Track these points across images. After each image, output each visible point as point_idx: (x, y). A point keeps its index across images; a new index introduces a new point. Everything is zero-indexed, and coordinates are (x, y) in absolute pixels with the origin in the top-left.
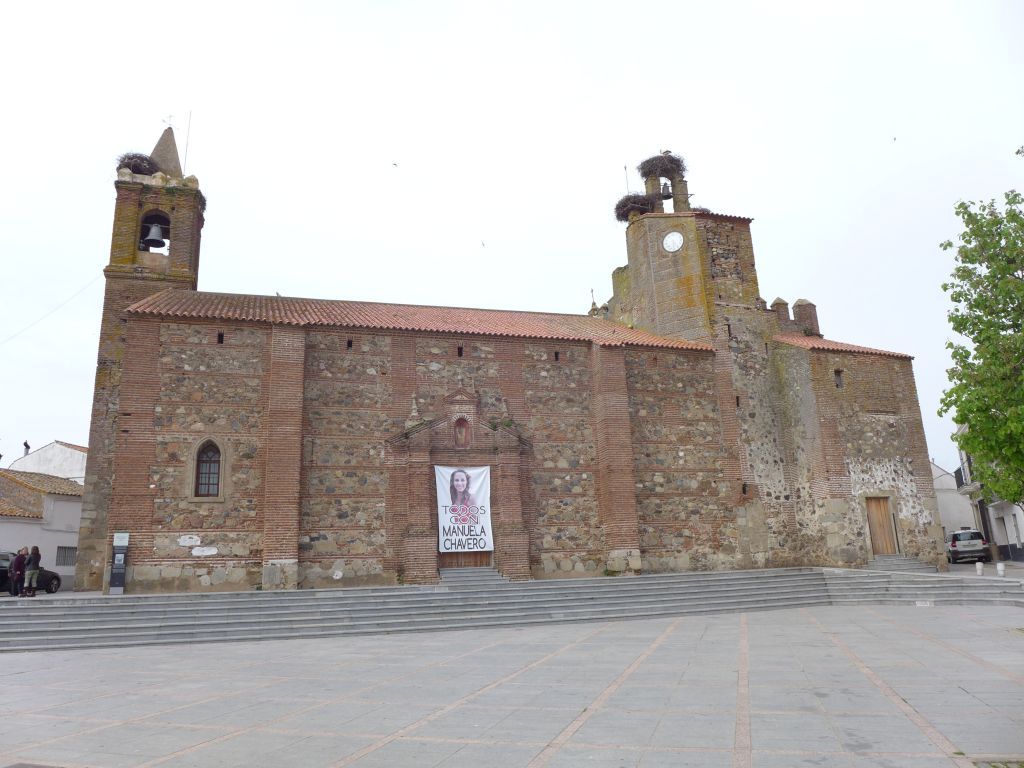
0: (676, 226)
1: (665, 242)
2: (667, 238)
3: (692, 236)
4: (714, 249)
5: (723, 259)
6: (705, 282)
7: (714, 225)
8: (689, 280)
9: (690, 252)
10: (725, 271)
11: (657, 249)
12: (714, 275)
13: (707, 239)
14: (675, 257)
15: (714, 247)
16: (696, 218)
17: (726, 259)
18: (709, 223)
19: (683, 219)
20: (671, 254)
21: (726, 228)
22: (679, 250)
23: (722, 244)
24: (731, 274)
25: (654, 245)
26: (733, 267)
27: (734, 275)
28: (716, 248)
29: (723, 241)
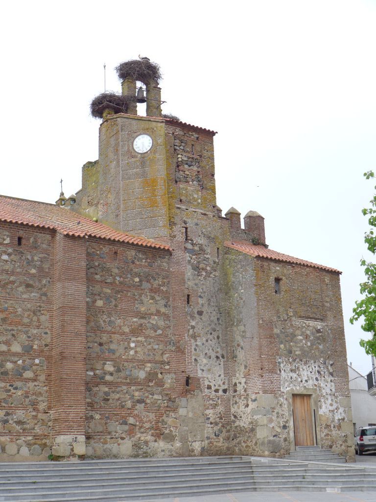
0: (147, 129)
1: (135, 143)
2: (137, 139)
3: (160, 140)
4: (179, 156)
5: (186, 166)
6: (169, 186)
7: (182, 133)
8: (154, 181)
9: (157, 156)
10: (187, 178)
11: (127, 148)
12: (177, 180)
13: (174, 146)
14: (143, 158)
15: (179, 154)
16: (166, 124)
17: (190, 166)
18: (177, 130)
19: (154, 124)
20: (139, 155)
21: (192, 137)
22: (147, 152)
23: (187, 152)
24: (193, 181)
25: (124, 144)
26: (195, 174)
27: (195, 182)
28: (182, 155)
29: (188, 149)
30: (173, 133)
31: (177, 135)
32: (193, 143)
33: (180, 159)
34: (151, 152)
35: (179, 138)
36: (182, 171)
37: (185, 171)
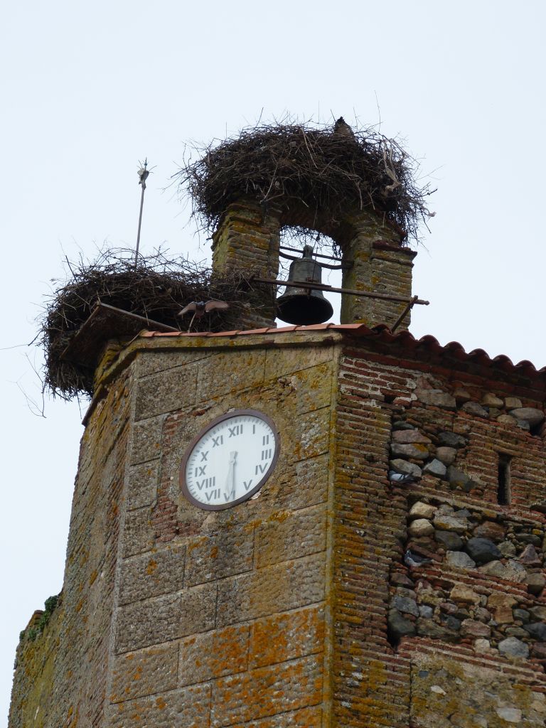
4: (419, 508)
10: (461, 617)
11: (154, 493)
12: (397, 626)
13: (392, 456)
14: (226, 527)
15: (420, 499)
16: (345, 353)
17: (481, 560)
18: (411, 384)
19: (290, 357)
20: (210, 519)
21: (504, 419)
22: (247, 499)
23: (469, 488)
24: (496, 635)
25: (145, 475)
26: (510, 601)
27: (508, 644)
28: (434, 503)
29: (475, 477)
30: (388, 399)
31: (409, 406)
32: (505, 446)
33: (420, 525)
34: (265, 497)
35: (419, 423)
36: (434, 583)
37: (448, 586)
